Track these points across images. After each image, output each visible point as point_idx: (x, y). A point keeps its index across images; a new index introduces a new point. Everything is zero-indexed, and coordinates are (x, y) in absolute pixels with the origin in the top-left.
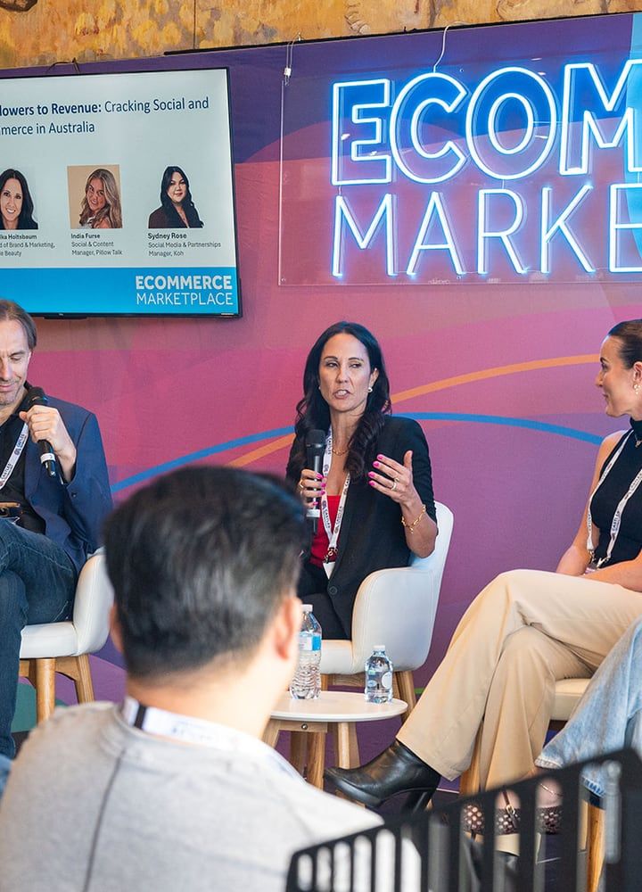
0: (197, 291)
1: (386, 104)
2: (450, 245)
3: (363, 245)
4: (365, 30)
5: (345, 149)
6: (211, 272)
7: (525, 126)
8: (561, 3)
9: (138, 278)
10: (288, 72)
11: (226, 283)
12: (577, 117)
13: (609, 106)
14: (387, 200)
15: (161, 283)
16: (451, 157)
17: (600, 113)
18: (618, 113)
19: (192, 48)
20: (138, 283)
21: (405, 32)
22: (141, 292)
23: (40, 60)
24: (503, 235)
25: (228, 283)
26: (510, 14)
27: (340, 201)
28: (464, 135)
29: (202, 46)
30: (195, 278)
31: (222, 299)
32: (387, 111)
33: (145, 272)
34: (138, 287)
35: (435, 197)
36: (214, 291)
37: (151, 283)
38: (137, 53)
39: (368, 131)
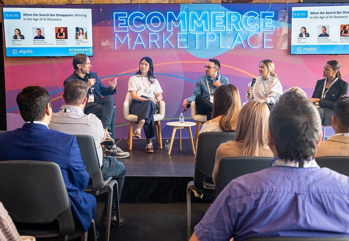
0: (83, 52)
1: (127, 17)
2: (143, 43)
3: (122, 43)
4: (115, 3)
5: (117, 25)
6: (87, 48)
7: (159, 22)
8: (160, 0)
9: (70, 49)
10: (101, 10)
11: (90, 50)
12: (170, 21)
13: (177, 20)
14: (128, 34)
15: (75, 50)
16: (142, 28)
17: (175, 21)
18: (179, 21)
19: (70, 3)
20: (70, 50)
21: (128, 4)
22: (70, 52)
23: (25, 3)
24: (155, 41)
25: (91, 50)
26: (149, 2)
27: (116, 34)
28: (145, 23)
29: (73, 3)
30: (83, 49)
31: (89, 53)
32: (127, 18)
33: (71, 48)
34: (70, 51)
35: (139, 34)
36: (88, 52)
37: (72, 50)
38: (54, 3)
39: (123, 22)
